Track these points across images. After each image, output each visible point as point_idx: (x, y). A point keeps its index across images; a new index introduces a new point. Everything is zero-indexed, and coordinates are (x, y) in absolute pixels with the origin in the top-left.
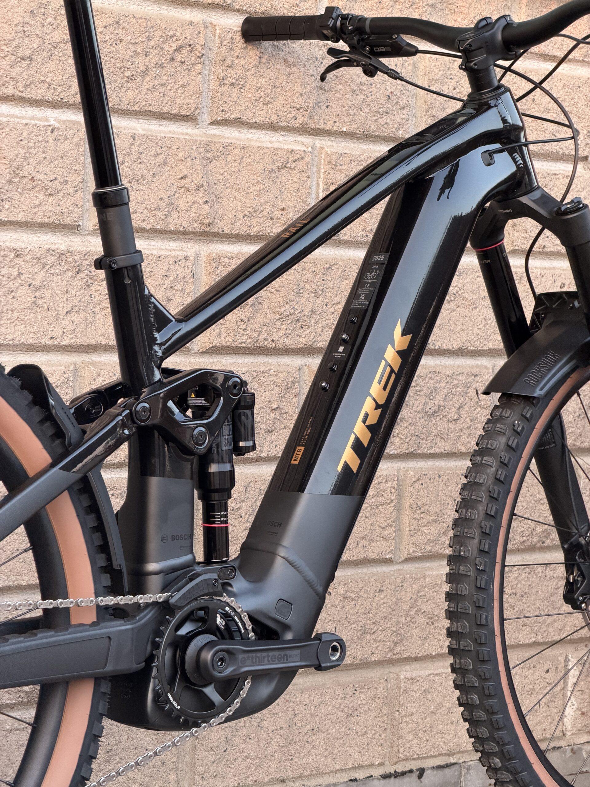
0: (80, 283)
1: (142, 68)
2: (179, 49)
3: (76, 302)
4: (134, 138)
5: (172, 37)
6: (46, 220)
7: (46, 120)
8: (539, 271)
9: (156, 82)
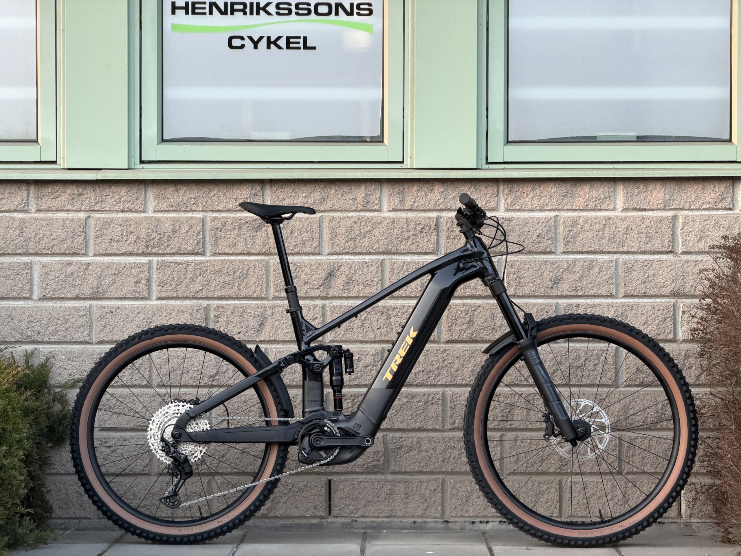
0: (384, 318)
1: (406, 236)
2: (424, 228)
3: (382, 325)
4: (404, 263)
5: (419, 224)
6: (365, 295)
7: (365, 259)
8: (643, 304)
9: (414, 241)
